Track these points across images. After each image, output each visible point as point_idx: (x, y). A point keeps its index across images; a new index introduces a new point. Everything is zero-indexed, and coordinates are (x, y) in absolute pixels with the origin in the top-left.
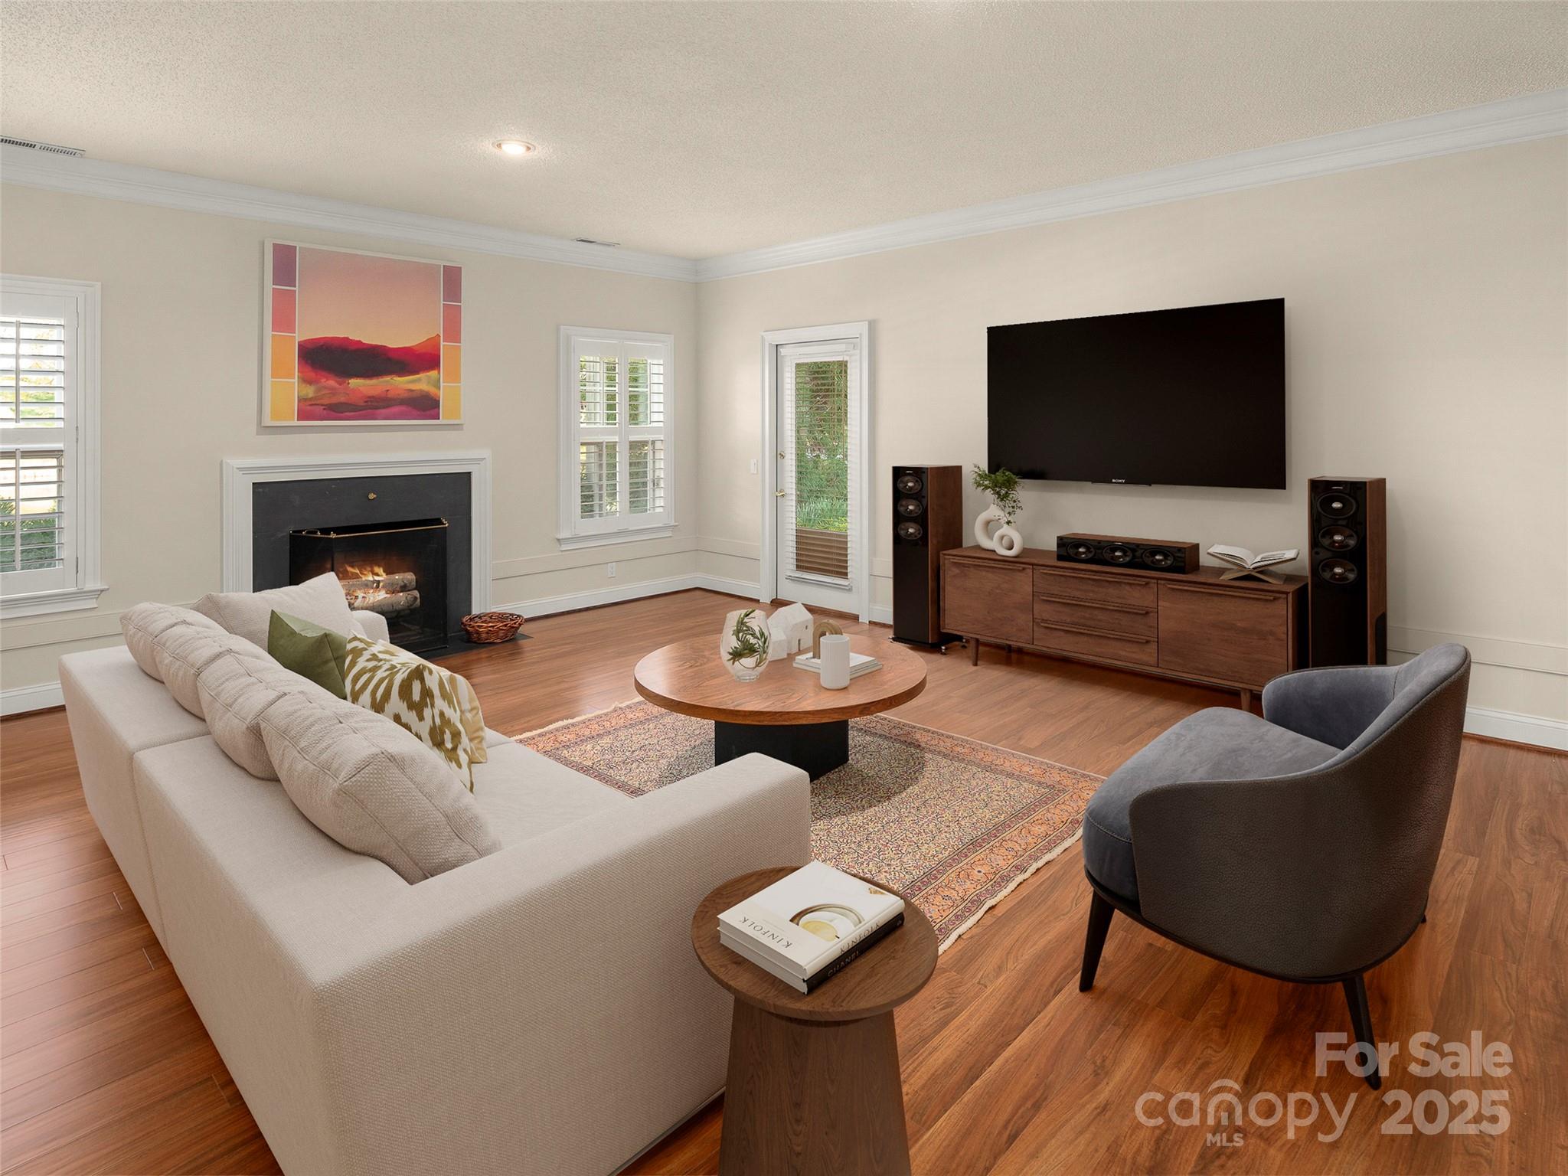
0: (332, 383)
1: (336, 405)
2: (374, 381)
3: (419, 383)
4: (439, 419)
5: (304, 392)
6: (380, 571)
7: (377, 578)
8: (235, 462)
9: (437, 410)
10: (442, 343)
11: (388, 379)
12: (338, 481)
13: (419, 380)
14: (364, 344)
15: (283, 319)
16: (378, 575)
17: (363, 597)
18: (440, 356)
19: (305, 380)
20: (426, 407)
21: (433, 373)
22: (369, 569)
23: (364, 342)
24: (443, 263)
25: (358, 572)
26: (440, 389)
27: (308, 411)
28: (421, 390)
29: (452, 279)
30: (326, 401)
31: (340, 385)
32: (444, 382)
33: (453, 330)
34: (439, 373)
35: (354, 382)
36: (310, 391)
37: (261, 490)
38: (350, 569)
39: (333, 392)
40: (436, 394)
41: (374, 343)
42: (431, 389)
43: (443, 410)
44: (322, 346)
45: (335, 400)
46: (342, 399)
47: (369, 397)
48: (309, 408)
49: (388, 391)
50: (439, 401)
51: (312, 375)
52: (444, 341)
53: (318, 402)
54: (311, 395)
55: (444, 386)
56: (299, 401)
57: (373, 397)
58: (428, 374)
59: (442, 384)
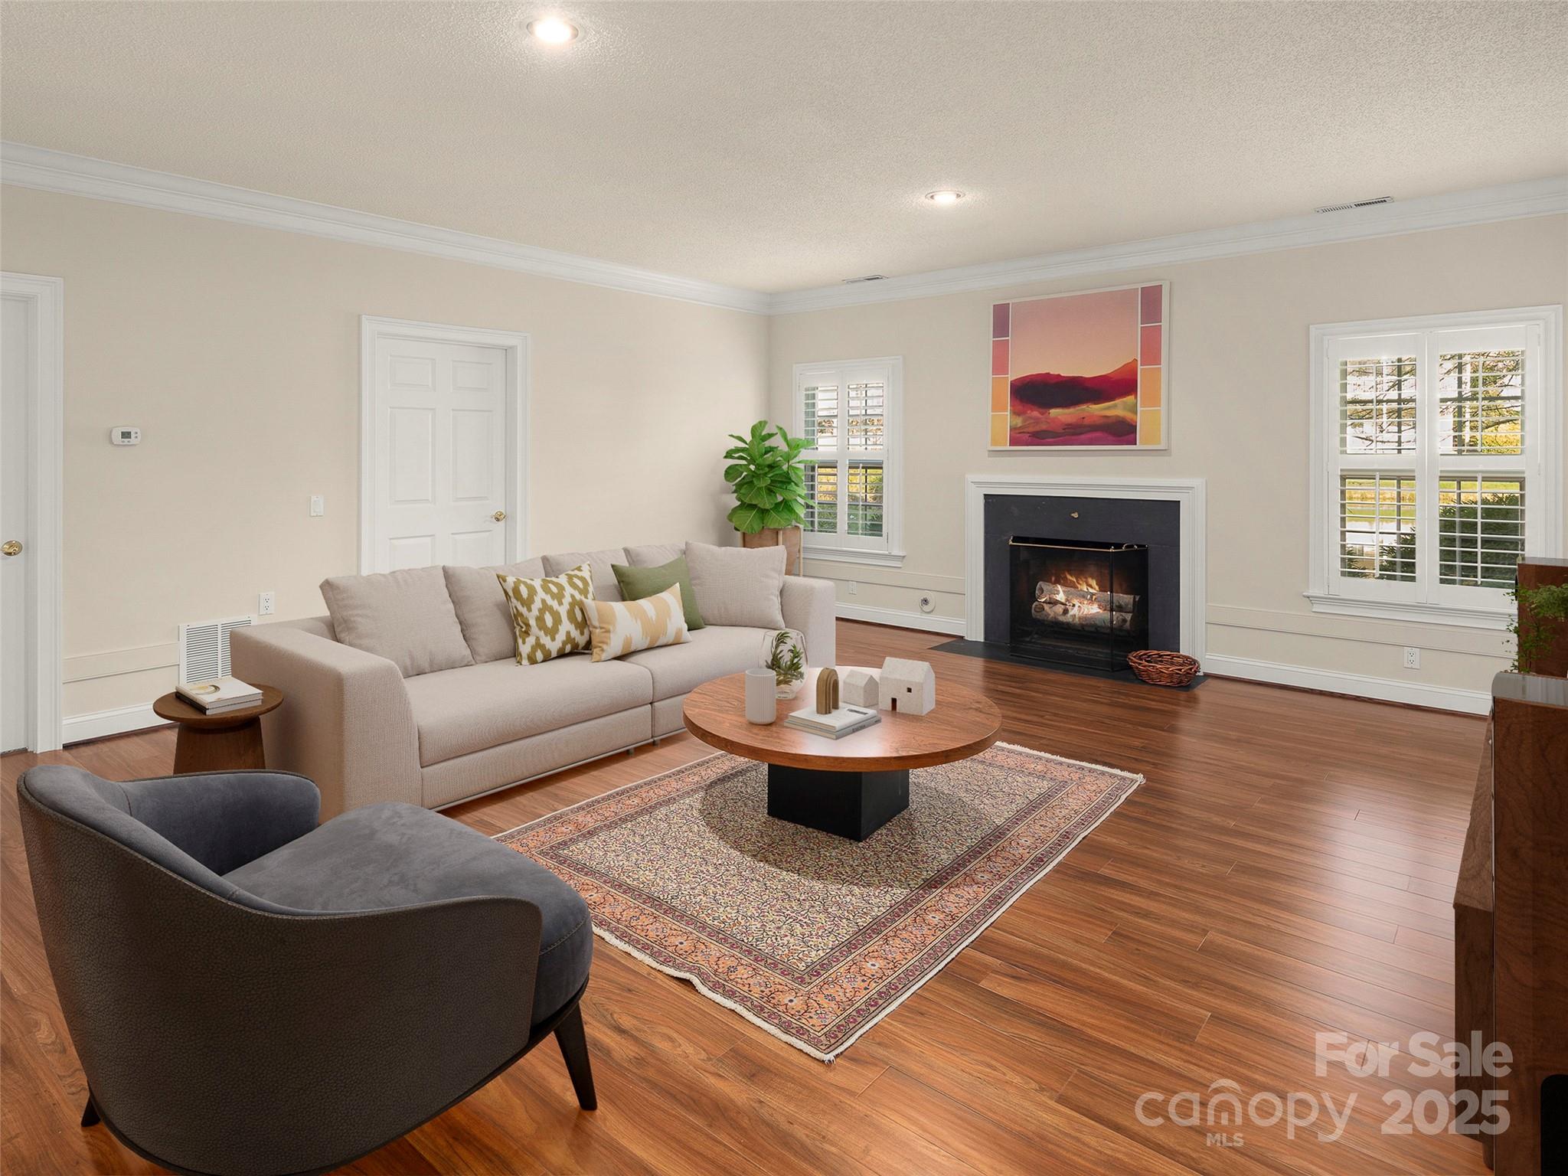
0: (1036, 414)
1: (1037, 432)
2: (1071, 410)
3: (1115, 409)
4: (1136, 444)
5: (1014, 422)
6: (1094, 583)
7: (1091, 590)
8: (971, 477)
9: (1132, 435)
10: (1139, 367)
11: (1084, 407)
12: (1048, 499)
13: (1115, 406)
14: (1064, 377)
15: (1000, 364)
16: (1091, 587)
17: (1079, 607)
18: (1137, 381)
19: (1015, 413)
20: (1122, 433)
21: (1130, 399)
22: (1084, 580)
23: (1062, 375)
24: (1140, 286)
25: (1075, 580)
26: (1136, 413)
27: (1018, 438)
28: (1117, 416)
29: (1151, 300)
30: (1031, 430)
31: (1042, 414)
32: (1141, 407)
33: (1152, 350)
34: (1136, 398)
35: (1054, 412)
36: (1019, 421)
37: (990, 500)
38: (1069, 577)
39: (1037, 421)
40: (1132, 420)
41: (1071, 375)
42: (1128, 415)
43: (1140, 434)
44: (1028, 382)
45: (1037, 428)
46: (1044, 427)
47: (1066, 425)
48: (1018, 435)
49: (1083, 418)
50: (1136, 426)
51: (1020, 407)
52: (1141, 365)
53: (1025, 430)
54: (1020, 425)
55: (1141, 411)
56: (1011, 430)
57: (1070, 425)
58: (1125, 399)
59: (1139, 409)
